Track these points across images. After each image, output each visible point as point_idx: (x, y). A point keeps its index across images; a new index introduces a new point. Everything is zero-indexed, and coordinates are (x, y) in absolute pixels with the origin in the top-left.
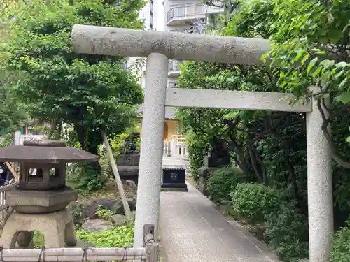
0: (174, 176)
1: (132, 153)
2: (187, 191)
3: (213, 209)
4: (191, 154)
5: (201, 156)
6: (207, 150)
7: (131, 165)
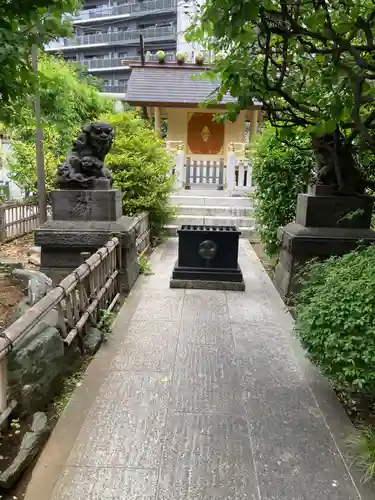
0: (208, 249)
1: (90, 185)
2: (242, 289)
3: (316, 412)
4: (263, 187)
5: (288, 194)
6: (307, 176)
7: (89, 218)
